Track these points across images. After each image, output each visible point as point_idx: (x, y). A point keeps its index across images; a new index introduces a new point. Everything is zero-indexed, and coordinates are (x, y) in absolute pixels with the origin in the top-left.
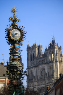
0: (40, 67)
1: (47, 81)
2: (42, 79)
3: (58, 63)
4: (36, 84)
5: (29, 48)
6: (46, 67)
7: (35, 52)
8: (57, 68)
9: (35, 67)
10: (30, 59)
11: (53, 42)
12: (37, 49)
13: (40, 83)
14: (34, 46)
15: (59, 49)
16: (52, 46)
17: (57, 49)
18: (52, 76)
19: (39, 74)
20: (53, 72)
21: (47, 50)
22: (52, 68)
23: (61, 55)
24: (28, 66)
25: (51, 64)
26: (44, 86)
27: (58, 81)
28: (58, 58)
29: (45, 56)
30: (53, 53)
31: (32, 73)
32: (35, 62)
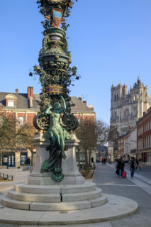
0: (124, 108)
1: (130, 121)
2: (126, 120)
3: (143, 104)
4: (119, 124)
5: (113, 89)
6: (130, 107)
7: (119, 92)
8: (141, 109)
9: (119, 107)
10: (114, 99)
11: (139, 82)
12: (121, 89)
13: (123, 123)
14: (119, 86)
15: (145, 88)
16: (137, 85)
17: (142, 89)
18: (136, 116)
19: (123, 114)
20: (137, 113)
21: (131, 90)
22: (135, 108)
23: (146, 95)
24: (112, 107)
25: (135, 105)
26: (127, 126)
27: (141, 119)
28: (143, 98)
29: (129, 96)
30: (138, 93)
31: (116, 113)
32: (119, 103)
